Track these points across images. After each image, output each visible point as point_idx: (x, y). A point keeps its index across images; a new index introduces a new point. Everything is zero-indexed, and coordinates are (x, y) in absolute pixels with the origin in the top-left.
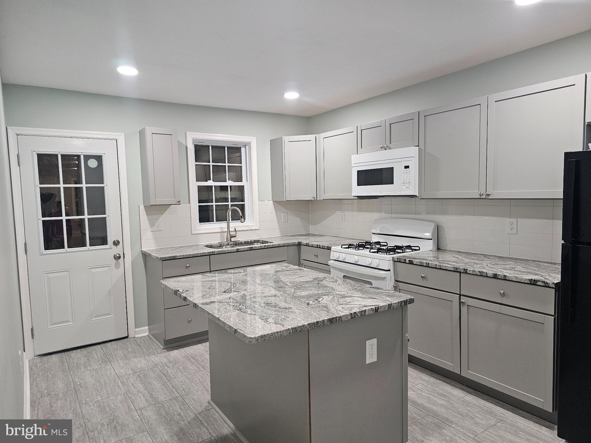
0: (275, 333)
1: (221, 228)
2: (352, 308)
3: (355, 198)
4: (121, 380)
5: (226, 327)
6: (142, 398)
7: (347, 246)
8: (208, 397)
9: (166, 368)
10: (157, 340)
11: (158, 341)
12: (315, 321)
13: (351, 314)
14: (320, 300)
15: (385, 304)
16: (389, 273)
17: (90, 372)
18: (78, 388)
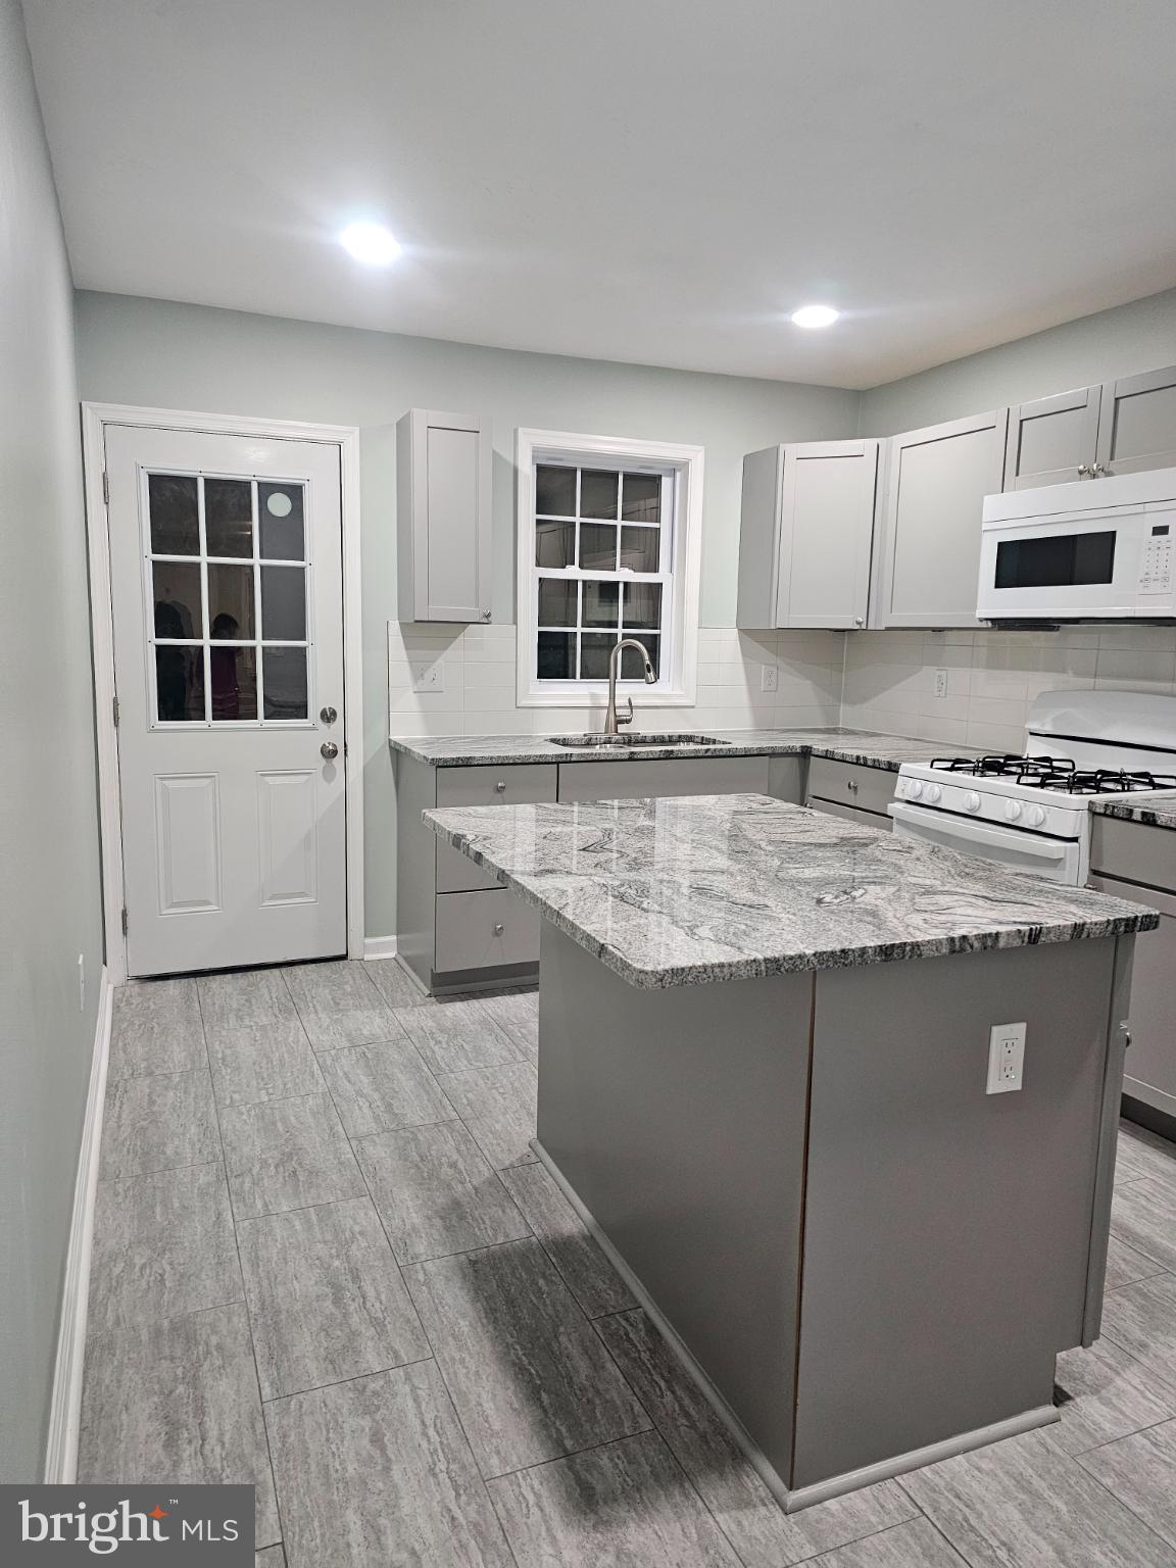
0: (713, 966)
1: (593, 696)
2: (954, 924)
3: (984, 625)
4: (321, 1060)
5: (579, 936)
6: (366, 1110)
7: (949, 765)
8: (531, 1132)
9: (432, 1043)
10: (415, 971)
11: (417, 974)
12: (838, 948)
13: (952, 940)
14: (854, 893)
15: (1062, 922)
16: (1075, 847)
17: (248, 1030)
18: (216, 1067)
